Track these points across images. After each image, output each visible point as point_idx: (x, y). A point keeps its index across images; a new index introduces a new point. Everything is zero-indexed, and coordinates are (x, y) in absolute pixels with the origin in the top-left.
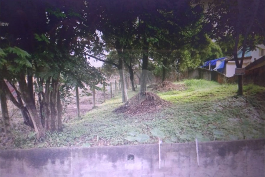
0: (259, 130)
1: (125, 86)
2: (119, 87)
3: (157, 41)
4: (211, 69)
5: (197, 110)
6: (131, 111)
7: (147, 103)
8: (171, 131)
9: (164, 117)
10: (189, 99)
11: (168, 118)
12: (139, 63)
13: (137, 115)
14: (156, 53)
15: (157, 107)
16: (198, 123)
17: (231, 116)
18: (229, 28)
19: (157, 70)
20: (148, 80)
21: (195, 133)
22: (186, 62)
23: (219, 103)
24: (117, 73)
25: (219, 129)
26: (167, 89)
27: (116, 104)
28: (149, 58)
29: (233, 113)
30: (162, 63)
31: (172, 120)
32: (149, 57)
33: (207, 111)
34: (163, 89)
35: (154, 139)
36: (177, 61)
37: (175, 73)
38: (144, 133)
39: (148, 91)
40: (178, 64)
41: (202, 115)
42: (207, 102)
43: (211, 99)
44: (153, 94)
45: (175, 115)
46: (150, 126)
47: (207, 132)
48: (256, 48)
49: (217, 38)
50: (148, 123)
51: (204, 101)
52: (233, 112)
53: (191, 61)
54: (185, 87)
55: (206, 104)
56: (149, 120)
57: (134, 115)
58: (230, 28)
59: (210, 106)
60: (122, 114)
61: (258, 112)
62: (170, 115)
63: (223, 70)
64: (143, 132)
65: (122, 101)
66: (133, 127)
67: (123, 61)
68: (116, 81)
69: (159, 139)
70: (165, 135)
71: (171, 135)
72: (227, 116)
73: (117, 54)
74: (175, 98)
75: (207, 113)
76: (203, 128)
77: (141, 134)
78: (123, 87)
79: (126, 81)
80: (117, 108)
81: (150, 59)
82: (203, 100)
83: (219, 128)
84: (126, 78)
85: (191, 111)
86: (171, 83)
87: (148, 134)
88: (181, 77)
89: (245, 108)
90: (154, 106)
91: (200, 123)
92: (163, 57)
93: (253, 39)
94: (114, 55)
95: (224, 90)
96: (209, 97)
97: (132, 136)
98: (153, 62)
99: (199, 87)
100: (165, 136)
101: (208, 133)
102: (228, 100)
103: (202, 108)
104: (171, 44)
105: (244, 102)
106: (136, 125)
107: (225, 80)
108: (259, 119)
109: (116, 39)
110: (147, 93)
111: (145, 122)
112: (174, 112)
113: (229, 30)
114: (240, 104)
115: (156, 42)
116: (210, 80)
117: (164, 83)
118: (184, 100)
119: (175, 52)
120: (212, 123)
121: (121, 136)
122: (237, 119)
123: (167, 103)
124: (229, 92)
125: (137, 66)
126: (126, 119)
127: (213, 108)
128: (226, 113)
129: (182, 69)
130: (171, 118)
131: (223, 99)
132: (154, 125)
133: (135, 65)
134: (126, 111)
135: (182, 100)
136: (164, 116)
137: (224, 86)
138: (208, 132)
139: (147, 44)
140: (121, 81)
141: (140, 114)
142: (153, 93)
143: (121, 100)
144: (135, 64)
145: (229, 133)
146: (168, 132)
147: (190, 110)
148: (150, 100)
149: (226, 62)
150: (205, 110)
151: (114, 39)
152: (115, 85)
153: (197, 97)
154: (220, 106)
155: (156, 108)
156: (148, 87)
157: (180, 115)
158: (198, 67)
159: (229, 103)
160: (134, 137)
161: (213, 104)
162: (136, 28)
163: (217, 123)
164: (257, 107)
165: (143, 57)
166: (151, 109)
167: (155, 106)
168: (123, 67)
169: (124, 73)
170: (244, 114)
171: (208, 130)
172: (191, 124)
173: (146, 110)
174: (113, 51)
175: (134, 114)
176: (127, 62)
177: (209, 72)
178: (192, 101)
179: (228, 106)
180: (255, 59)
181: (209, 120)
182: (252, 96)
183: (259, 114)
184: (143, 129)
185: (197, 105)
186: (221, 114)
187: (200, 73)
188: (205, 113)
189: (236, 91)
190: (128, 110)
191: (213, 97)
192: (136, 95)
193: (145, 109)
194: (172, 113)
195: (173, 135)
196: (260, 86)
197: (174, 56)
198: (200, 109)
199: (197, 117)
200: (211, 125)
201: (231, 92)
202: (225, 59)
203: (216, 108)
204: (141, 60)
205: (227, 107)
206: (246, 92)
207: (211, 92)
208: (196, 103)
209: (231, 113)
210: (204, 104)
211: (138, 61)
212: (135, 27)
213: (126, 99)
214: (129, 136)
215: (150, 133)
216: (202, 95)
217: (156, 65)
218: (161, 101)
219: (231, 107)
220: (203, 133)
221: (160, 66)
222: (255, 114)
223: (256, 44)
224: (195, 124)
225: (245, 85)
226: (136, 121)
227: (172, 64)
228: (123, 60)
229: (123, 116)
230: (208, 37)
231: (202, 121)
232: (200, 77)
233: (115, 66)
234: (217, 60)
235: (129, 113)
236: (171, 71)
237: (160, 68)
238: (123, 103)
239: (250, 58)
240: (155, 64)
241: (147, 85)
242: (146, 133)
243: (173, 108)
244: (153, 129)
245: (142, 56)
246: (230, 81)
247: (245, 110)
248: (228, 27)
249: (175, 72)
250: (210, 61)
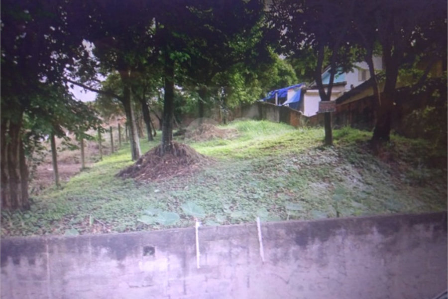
0: (362, 201)
1: (136, 132)
2: (125, 134)
3: (188, 58)
4: (278, 104)
5: (258, 171)
6: (148, 175)
7: (174, 161)
8: (215, 205)
9: (204, 183)
10: (245, 153)
11: (210, 184)
12: (159, 94)
13: (157, 180)
14: (186, 77)
15: (191, 167)
16: (260, 192)
17: (313, 179)
18: (307, 37)
19: (190, 105)
20: (174, 122)
21: (255, 208)
22: (237, 93)
23: (294, 158)
24: (121, 112)
25: (295, 201)
26: (208, 136)
27: (121, 164)
28: (175, 86)
29: (317, 175)
30: (197, 94)
31: (217, 188)
32: (176, 85)
33: (274, 172)
34: (201, 138)
35: (187, 219)
36: (223, 91)
37: (220, 112)
38: (170, 210)
39: (175, 141)
40: (224, 96)
41: (267, 178)
42: (274, 158)
43: (280, 152)
44: (184, 146)
45: (222, 179)
46: (180, 198)
47: (275, 206)
48: (353, 68)
49: (288, 52)
50: (177, 193)
51: (269, 156)
52: (317, 173)
53: (245, 90)
54: (237, 133)
55: (272, 160)
56: (179, 189)
57: (152, 181)
58: (309, 36)
59: (278, 164)
60: (132, 179)
61: (360, 173)
62: (213, 180)
63: (298, 105)
64: (169, 209)
65: (131, 159)
66: (151, 200)
67: (131, 91)
68: (119, 125)
69: (196, 219)
70: (206, 212)
71: (216, 213)
72: (307, 180)
73: (120, 79)
74: (222, 152)
75: (273, 175)
76: (268, 200)
77: (165, 211)
78: (132, 134)
79: (137, 125)
80: (122, 170)
81: (177, 87)
82: (268, 153)
83: (295, 199)
84: (137, 119)
85: (248, 173)
86: (214, 128)
87: (177, 212)
88: (230, 117)
89: (338, 166)
90: (185, 166)
91: (262, 191)
92: (198, 84)
93: (348, 54)
94: (115, 81)
95: (302, 137)
96: (276, 149)
97: (150, 216)
98: (182, 93)
99: (259, 133)
100: (206, 215)
101: (277, 208)
102: (308, 154)
103: (266, 166)
104: (211, 62)
105: (336, 157)
106: (156, 198)
107: (302, 121)
108: (361, 184)
109: (117, 55)
110: (173, 144)
111: (172, 192)
112: (220, 174)
113: (306, 39)
114: (329, 159)
115: (186, 59)
116: (278, 121)
117: (203, 127)
118: (236, 155)
119: (218, 75)
120: (283, 192)
121: (131, 216)
122: (325, 184)
123: (207, 160)
124: (310, 141)
125: (155, 99)
126: (139, 188)
127: (284, 167)
128: (305, 174)
129: (231, 105)
130: (215, 185)
131: (300, 151)
132: (187, 196)
133: (151, 97)
134: (138, 175)
135: (233, 154)
136: (203, 181)
137: (301, 130)
138: (277, 206)
139: (172, 62)
140: (129, 124)
141: (162, 179)
142: (183, 144)
143: (129, 156)
144: (152, 95)
145: (313, 208)
146: (210, 207)
147: (247, 170)
148: (179, 155)
149: (303, 92)
150: (272, 170)
151: (113, 55)
152: (118, 132)
153: (257, 149)
154: (295, 163)
155: (189, 168)
156: (176, 134)
157: (230, 179)
158: (258, 101)
159: (310, 159)
160: (154, 218)
161: (283, 161)
162: (151, 36)
163: (292, 191)
164: (358, 164)
165: (164, 85)
166: (181, 171)
167: (189, 165)
168: (131, 100)
169: (132, 112)
170: (336, 175)
171: (277, 204)
172: (249, 194)
173: (173, 173)
174: (113, 74)
175: (152, 178)
176: (137, 93)
177: (275, 108)
178: (249, 157)
179: (308, 164)
180: (352, 86)
181: (278, 187)
182: (347, 146)
183: (362, 176)
184: (169, 204)
185: (257, 163)
186: (298, 176)
187: (260, 111)
188: (271, 176)
189: (322, 139)
190: (143, 173)
191: (284, 149)
192: (155, 148)
193: (171, 170)
194: (216, 176)
195: (219, 212)
196: (361, 130)
197: (217, 83)
198: (263, 168)
199: (257, 181)
200: (282, 194)
201: (313, 140)
202: (301, 87)
203: (289, 166)
204: (163, 89)
205: (307, 165)
206: (337, 139)
207: (279, 141)
208: (255, 159)
209: (313, 175)
210: (270, 161)
211: (157, 91)
212: (150, 35)
213: (138, 155)
214: (145, 216)
215: (181, 209)
216: (265, 145)
217: (187, 98)
218: (198, 157)
219: (314, 165)
220: (269, 208)
221: (194, 99)
222: (354, 175)
223: (354, 61)
224: (255, 193)
225: (335, 129)
226: (156, 191)
227: (215, 96)
228: (130, 89)
229: (134, 183)
230: (273, 52)
231: (267, 188)
232: (260, 117)
233: (117, 99)
234: (290, 89)
235: (144, 177)
236: (213, 108)
237: (194, 103)
238: (132, 161)
239: (344, 84)
240: (185, 96)
241: (174, 131)
242: (174, 209)
243: (218, 168)
244: (185, 202)
245: (163, 83)
246: (311, 122)
247: (338, 170)
248: (306, 35)
249: (219, 108)
250: (277, 90)
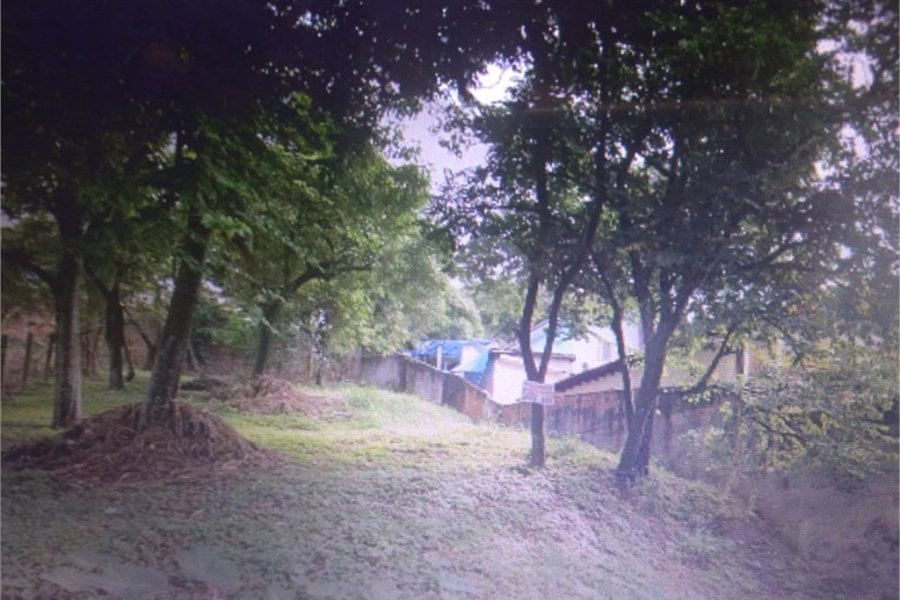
0: (596, 585)
1: (77, 360)
2: (44, 360)
3: (246, 234)
4: (443, 366)
5: (384, 498)
6: (91, 468)
7: (173, 446)
8: (270, 563)
9: (246, 508)
10: (358, 455)
11: (263, 511)
12: (158, 289)
13: (118, 484)
14: (237, 271)
15: (220, 466)
16: (385, 544)
17: (505, 530)
18: (508, 260)
19: (235, 330)
20: (189, 360)
21: (370, 578)
22: (356, 328)
23: (465, 481)
24: (42, 307)
25: (462, 572)
26: (273, 404)
27: (19, 430)
28: (203, 281)
29: (513, 522)
30: (259, 311)
31: (279, 523)
32: (207, 279)
33: (420, 503)
34: (256, 405)
35: (189, 589)
36: (322, 318)
37: (309, 357)
38: (142, 563)
39: (184, 401)
40: (324, 328)
41: (403, 516)
42: (425, 474)
43: (438, 465)
44: (205, 415)
45: (294, 505)
46: (177, 536)
47: (416, 577)
48: (588, 335)
49: (469, 277)
50: (169, 522)
51: (413, 470)
52: (512, 519)
53: (372, 327)
54: (344, 410)
55: (420, 479)
56: (177, 514)
57: (101, 486)
58: (512, 260)
59: (431, 489)
60: (45, 473)
61: (594, 530)
62: (272, 503)
63: (482, 378)
64: (141, 559)
65: (49, 422)
66: (90, 531)
67: (81, 268)
68: (30, 336)
69: (215, 592)
70: (242, 578)
71: (270, 581)
72: (491, 530)
73: (55, 233)
74: (302, 444)
75: (419, 510)
76: (401, 564)
77: (127, 564)
78: (66, 365)
79: (84, 346)
80: (19, 445)
81: (209, 285)
82: (410, 463)
83: (462, 568)
84: (86, 332)
85: (360, 498)
86: (289, 388)
87: (162, 568)
88: (333, 374)
89: (553, 510)
90: (203, 462)
91: (390, 543)
92: (264, 291)
93: (581, 308)
94: (40, 235)
95: (485, 441)
96: (430, 457)
97: (81, 570)
98: (221, 301)
99: (397, 418)
100: (241, 583)
101: (421, 584)
102: (497, 478)
103: (405, 491)
104: (302, 255)
105: (551, 491)
106: (106, 527)
107: (488, 411)
108: (596, 552)
109: (58, 180)
110: (177, 406)
111: (155, 519)
112: (292, 493)
113: (506, 264)
114: (537, 495)
115: (241, 233)
116: (440, 401)
117: (263, 381)
118: (337, 456)
119: (316, 285)
120: (437, 549)
121: (24, 564)
122: (526, 542)
123: (263, 456)
124: (503, 453)
125: (148, 298)
126: (61, 499)
127: (444, 497)
128: (488, 518)
129: (339, 349)
130: (276, 515)
131: (480, 469)
132: (198, 535)
133: (135, 294)
134: (64, 464)
135: (329, 452)
136: (245, 504)
137: (484, 427)
138: (421, 580)
139: (205, 232)
140: (61, 339)
141: (133, 485)
142: (205, 410)
143: (46, 415)
144: (141, 289)
145: (499, 589)
146: (257, 567)
147: (358, 493)
148: (188, 434)
149: (493, 356)
150: (416, 500)
151: (48, 178)
152: (23, 352)
153: (387, 449)
154: (469, 492)
155: (211, 469)
156: (189, 386)
157: (314, 508)
158: (399, 353)
159: (500, 488)
160: (93, 575)
161: (443, 483)
162: (161, 167)
163: (456, 550)
164: (591, 511)
165: (177, 273)
166: (189, 472)
167: (212, 460)
168: (77, 287)
169: (76, 313)
170: (548, 528)
171: (421, 574)
172: (359, 546)
173: (166, 473)
174: (36, 218)
175: (102, 478)
176: (98, 274)
177: (434, 373)
178: (368, 464)
179: (495, 498)
180: (585, 365)
181: (426, 538)
182: (573, 474)
183: (597, 534)
184: (142, 547)
185: (385, 479)
186: (471, 519)
187: (403, 375)
188: (415, 512)
189: (526, 452)
190: (77, 462)
191: (446, 459)
192: (124, 407)
193: (161, 466)
194: (281, 497)
195: (278, 580)
196: (599, 448)
197: (310, 299)
198: (398, 493)
199: (381, 521)
200: (433, 553)
201: (508, 452)
202: (489, 347)
203: (455, 498)
204: (170, 282)
205: (492, 499)
206: (555, 458)
207: (438, 441)
208: (380, 471)
209: (505, 521)
210: (413, 480)
211: (154, 282)
212: (156, 164)
213: (73, 417)
214: (65, 568)
215: (176, 563)
216: (406, 446)
217: (230, 313)
218: (239, 447)
219: (507, 501)
220: (401, 583)
221: (248, 319)
222: (584, 532)
223: (590, 324)
224: (374, 546)
225: (552, 436)
226: (111, 510)
227: (301, 323)
228: (81, 262)
229: (47, 483)
230: (440, 269)
231: (401, 537)
232: (402, 385)
233: (37, 277)
234: (469, 345)
235: (79, 471)
236: (293, 346)
237: (247, 326)
238: (53, 427)
239: (571, 359)
240: (227, 309)
241: (185, 379)
242: (155, 561)
243: (288, 477)
244: (188, 549)
245: (174, 270)
246: (505, 415)
247: (553, 517)
248: (505, 255)
249: (310, 350)
250: (441, 342)
